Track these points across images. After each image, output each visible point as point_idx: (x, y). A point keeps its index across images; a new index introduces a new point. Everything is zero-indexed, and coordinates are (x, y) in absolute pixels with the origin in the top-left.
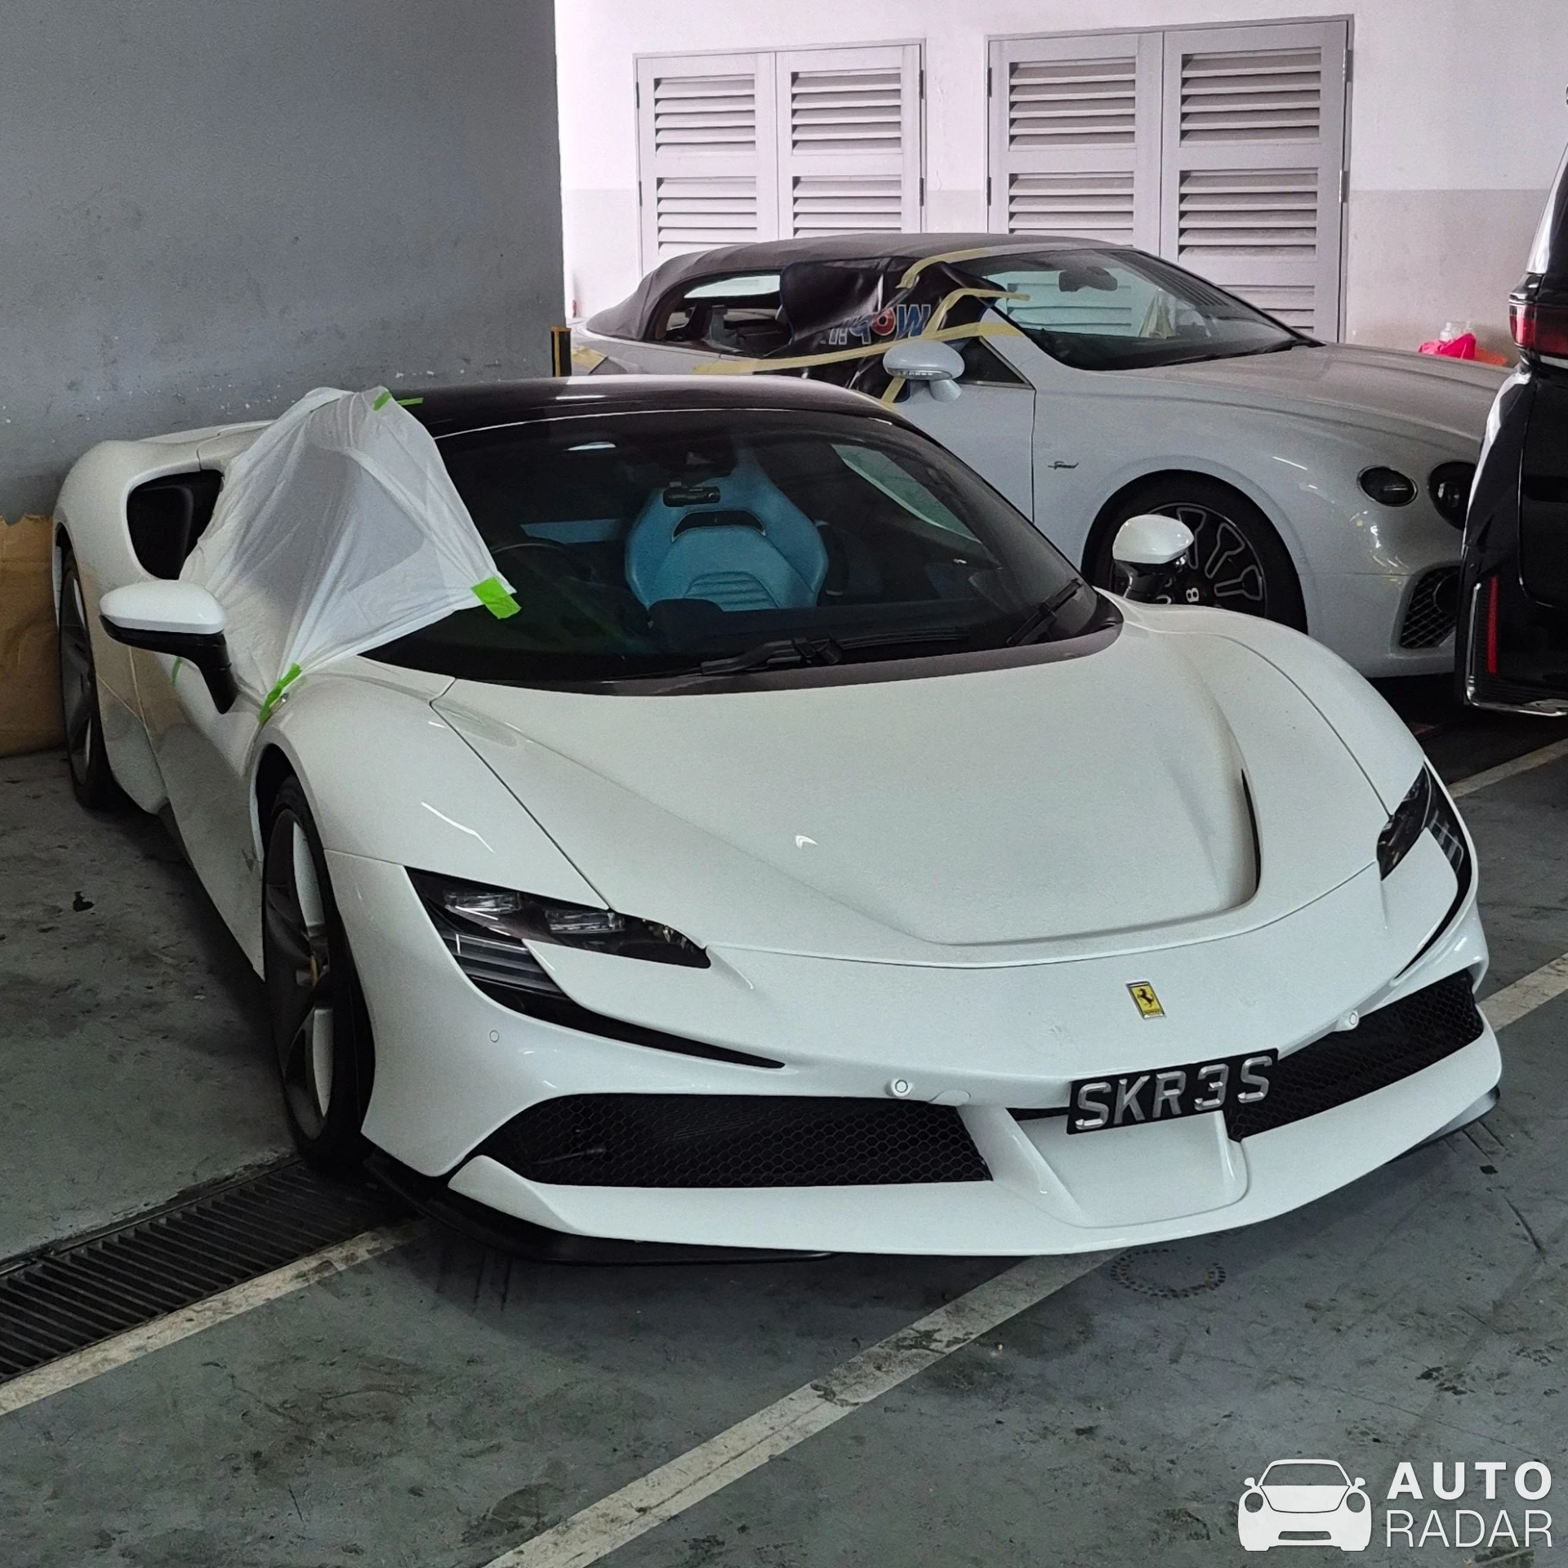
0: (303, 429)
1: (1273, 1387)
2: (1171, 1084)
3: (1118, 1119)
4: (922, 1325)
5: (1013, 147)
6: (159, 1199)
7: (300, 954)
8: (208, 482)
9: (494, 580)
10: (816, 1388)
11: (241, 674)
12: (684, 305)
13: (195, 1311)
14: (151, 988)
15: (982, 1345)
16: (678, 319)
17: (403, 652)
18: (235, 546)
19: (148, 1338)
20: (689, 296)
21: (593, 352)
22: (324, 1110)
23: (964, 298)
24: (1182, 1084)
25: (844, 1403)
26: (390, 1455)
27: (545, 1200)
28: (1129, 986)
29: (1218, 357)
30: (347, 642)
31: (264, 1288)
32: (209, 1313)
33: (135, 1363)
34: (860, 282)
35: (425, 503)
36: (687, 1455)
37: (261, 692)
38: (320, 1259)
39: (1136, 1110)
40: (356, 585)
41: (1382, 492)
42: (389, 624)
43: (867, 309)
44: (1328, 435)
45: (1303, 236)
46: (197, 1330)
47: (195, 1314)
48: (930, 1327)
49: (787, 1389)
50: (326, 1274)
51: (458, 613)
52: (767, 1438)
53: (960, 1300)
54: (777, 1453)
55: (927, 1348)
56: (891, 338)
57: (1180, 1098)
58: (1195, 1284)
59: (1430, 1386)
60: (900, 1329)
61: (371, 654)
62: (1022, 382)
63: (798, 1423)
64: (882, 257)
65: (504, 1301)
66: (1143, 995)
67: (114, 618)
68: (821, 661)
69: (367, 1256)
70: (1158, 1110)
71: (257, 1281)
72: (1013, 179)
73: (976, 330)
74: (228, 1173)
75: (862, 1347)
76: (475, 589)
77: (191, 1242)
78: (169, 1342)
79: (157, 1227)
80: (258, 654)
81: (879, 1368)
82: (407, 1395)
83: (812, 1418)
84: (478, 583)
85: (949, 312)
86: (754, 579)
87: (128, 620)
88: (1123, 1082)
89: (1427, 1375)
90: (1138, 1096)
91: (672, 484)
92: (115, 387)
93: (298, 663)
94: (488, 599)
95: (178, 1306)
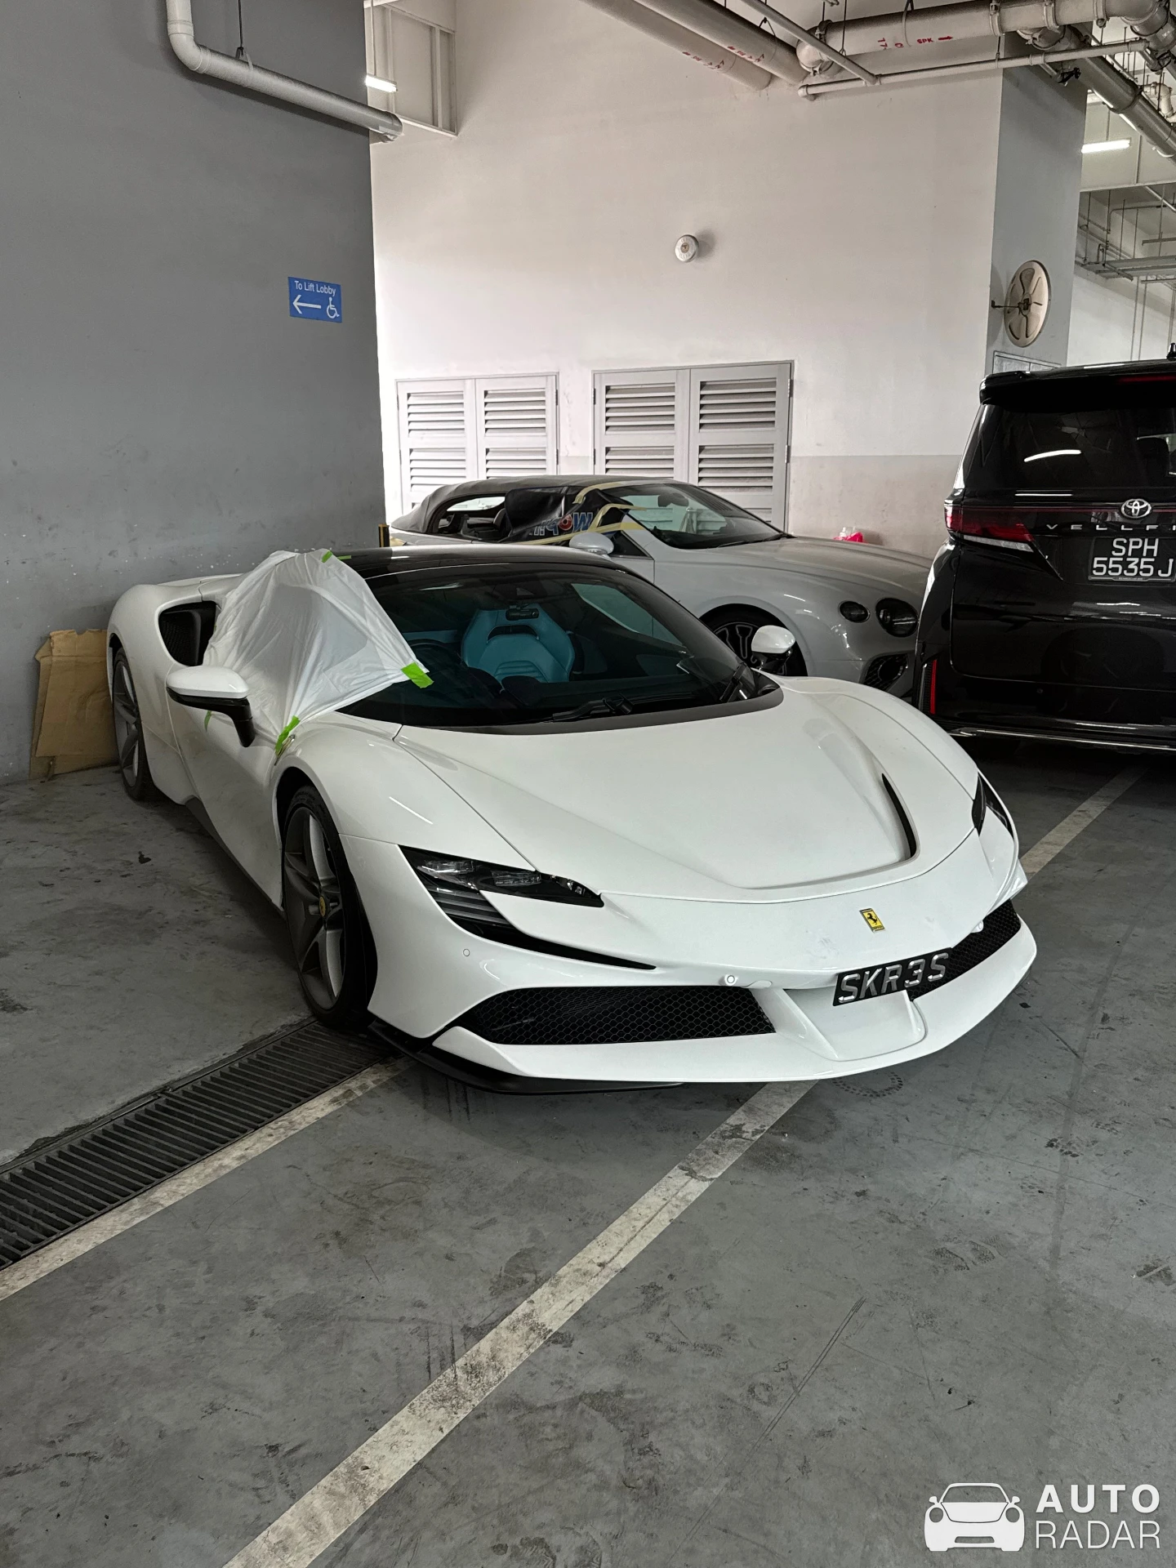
0: (273, 574)
1: (963, 1157)
2: (893, 973)
3: (863, 994)
4: (733, 1120)
5: (608, 432)
6: (232, 1050)
7: (313, 897)
8: (209, 609)
9: (415, 664)
10: (682, 1168)
11: (258, 722)
12: (447, 515)
13: (272, 1129)
14: (197, 911)
15: (775, 1134)
16: (444, 522)
17: (363, 709)
18: (236, 647)
19: (246, 1149)
20: (449, 510)
21: (397, 540)
22: (336, 992)
23: (611, 509)
24: (899, 973)
25: (704, 1179)
26: (426, 1229)
27: (502, 1054)
28: (862, 912)
29: (747, 543)
30: (329, 702)
31: (314, 1110)
32: (282, 1130)
33: (240, 1168)
34: (551, 500)
35: (365, 619)
36: (617, 1222)
37: (275, 734)
38: (345, 1088)
39: (873, 989)
40: (328, 668)
41: (850, 615)
42: (353, 691)
43: (556, 515)
44: (821, 584)
45: (765, 481)
46: (276, 1142)
47: (272, 1131)
48: (738, 1123)
49: (665, 1170)
50: (351, 1099)
51: (394, 685)
52: (663, 1207)
53: (749, 1102)
54: (674, 1218)
55: (741, 1137)
56: (570, 532)
57: (898, 980)
58: (887, 1087)
59: (1056, 1152)
60: (719, 1125)
61: (343, 710)
62: (645, 555)
63: (680, 1194)
64: (563, 486)
65: (468, 1113)
66: (870, 916)
67: (177, 689)
68: (620, 712)
69: (373, 1085)
70: (884, 989)
71: (307, 1105)
72: (608, 450)
73: (619, 526)
74: (272, 1031)
75: (701, 1137)
76: (403, 670)
77: (258, 1079)
78: (260, 1152)
79: (234, 1069)
80: (266, 710)
81: (717, 1153)
82: (425, 1184)
83: (688, 1191)
84: (405, 666)
85: (603, 517)
86: (533, 665)
87: (189, 690)
88: (867, 973)
89: (1050, 1145)
90: (875, 981)
91: (511, 607)
92: (136, 554)
93: (296, 716)
94: (413, 676)
95: (259, 1125)
